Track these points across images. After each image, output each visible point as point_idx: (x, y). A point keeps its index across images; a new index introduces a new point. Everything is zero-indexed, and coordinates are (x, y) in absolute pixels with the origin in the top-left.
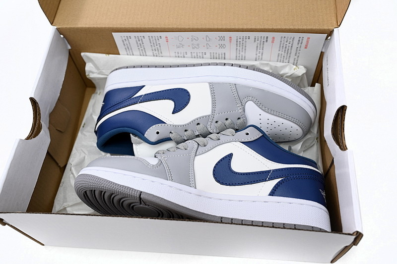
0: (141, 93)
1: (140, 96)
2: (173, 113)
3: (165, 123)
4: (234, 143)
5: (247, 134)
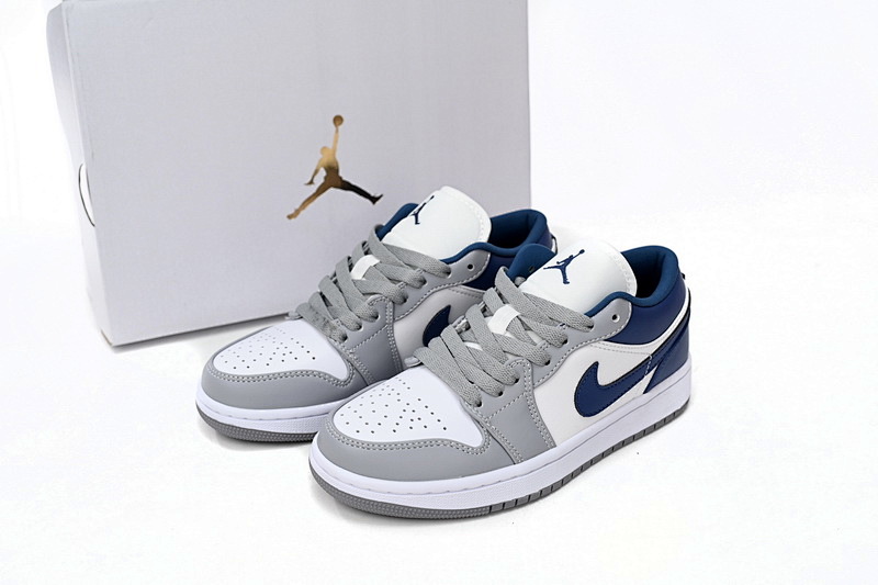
2: (596, 364)
3: (607, 340)
4: (597, 344)
5: (615, 317)
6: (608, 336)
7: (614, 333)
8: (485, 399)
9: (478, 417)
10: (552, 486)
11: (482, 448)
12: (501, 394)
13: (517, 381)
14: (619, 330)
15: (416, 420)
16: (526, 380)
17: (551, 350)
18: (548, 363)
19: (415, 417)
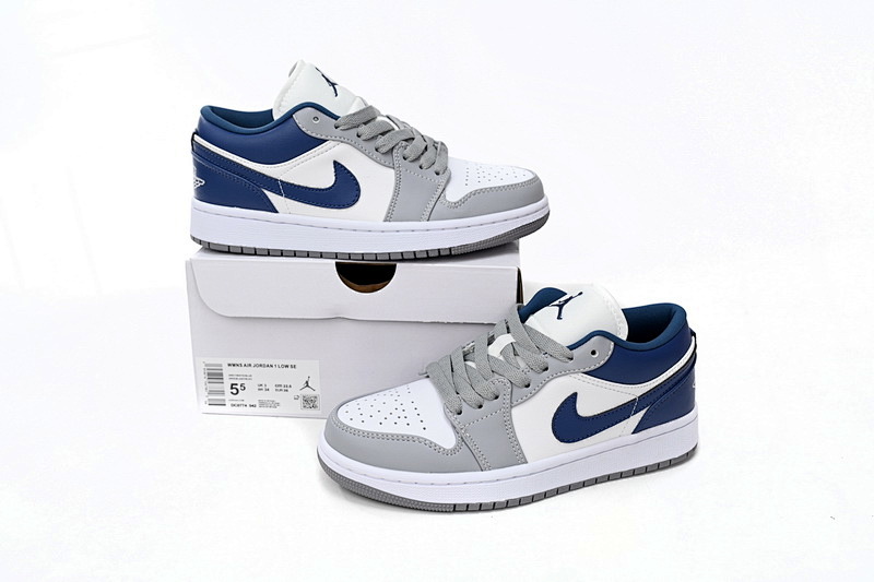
0: (635, 419)
1: (636, 412)
2: (575, 395)
3: (585, 373)
4: (575, 375)
5: (593, 353)
6: (587, 369)
7: (593, 368)
8: (465, 408)
9: (456, 423)
10: (533, 496)
11: (454, 451)
12: (480, 407)
13: (497, 397)
14: (598, 365)
15: (402, 417)
16: (504, 399)
17: (531, 375)
18: (528, 386)
19: (402, 415)
